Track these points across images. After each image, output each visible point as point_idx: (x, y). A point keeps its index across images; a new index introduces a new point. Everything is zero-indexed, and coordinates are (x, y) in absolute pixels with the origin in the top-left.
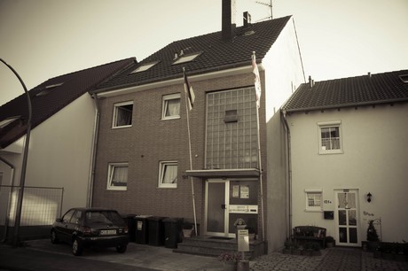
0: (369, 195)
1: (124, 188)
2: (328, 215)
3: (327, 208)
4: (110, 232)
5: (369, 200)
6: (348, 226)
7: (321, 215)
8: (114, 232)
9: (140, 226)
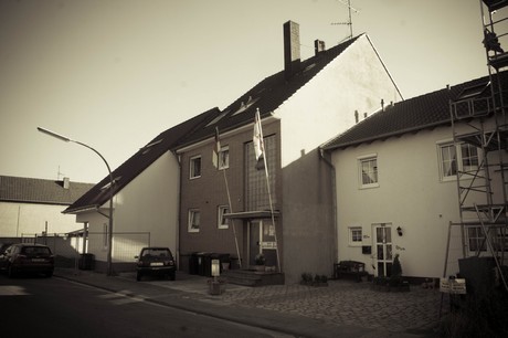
0: (399, 229)
1: (197, 230)
2: (366, 250)
3: (366, 242)
4: (158, 264)
5: (400, 234)
6: (385, 261)
7: (361, 250)
8: (162, 264)
9: (200, 261)
